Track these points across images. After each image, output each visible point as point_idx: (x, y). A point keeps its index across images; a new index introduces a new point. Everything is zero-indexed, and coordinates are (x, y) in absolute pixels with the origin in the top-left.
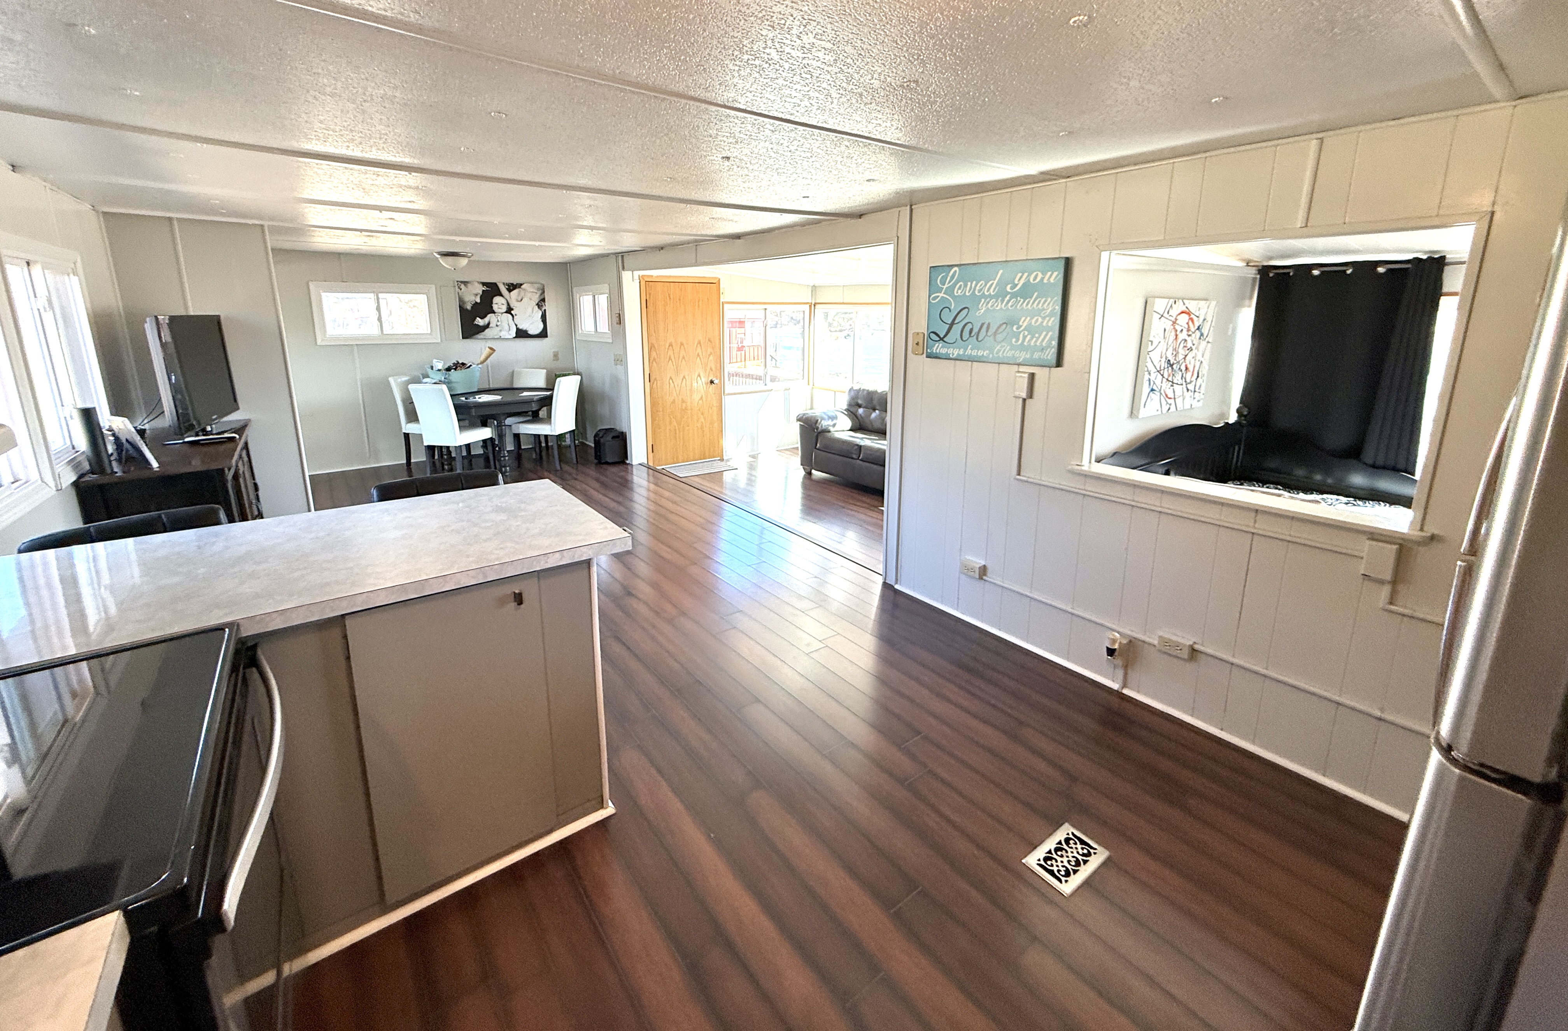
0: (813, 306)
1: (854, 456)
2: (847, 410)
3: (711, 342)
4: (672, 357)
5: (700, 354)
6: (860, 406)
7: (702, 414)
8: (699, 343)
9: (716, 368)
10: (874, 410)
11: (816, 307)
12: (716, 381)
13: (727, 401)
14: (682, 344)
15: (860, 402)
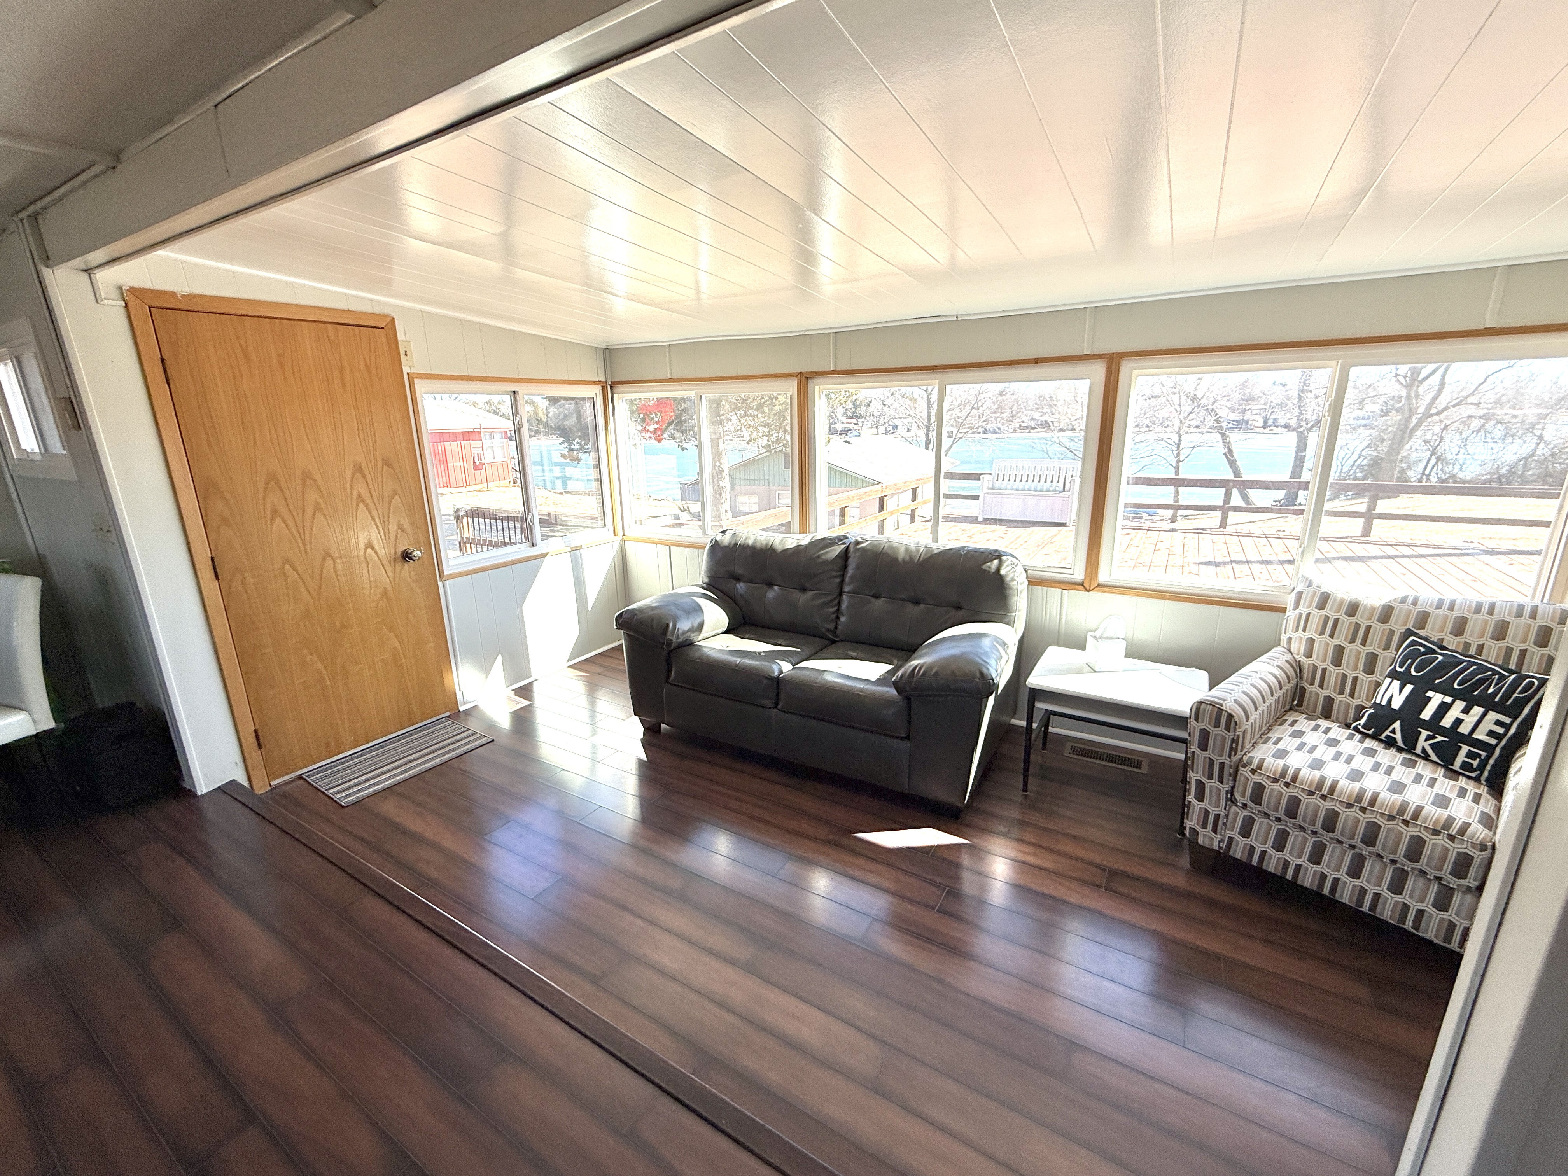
0: (609, 387)
1: (768, 703)
2: (710, 586)
3: (389, 465)
4: (282, 509)
5: (366, 495)
6: (738, 579)
7: (391, 629)
8: (358, 469)
9: (412, 524)
10: (770, 585)
11: (616, 390)
12: (417, 553)
13: (449, 591)
14: (307, 476)
15: (739, 570)
